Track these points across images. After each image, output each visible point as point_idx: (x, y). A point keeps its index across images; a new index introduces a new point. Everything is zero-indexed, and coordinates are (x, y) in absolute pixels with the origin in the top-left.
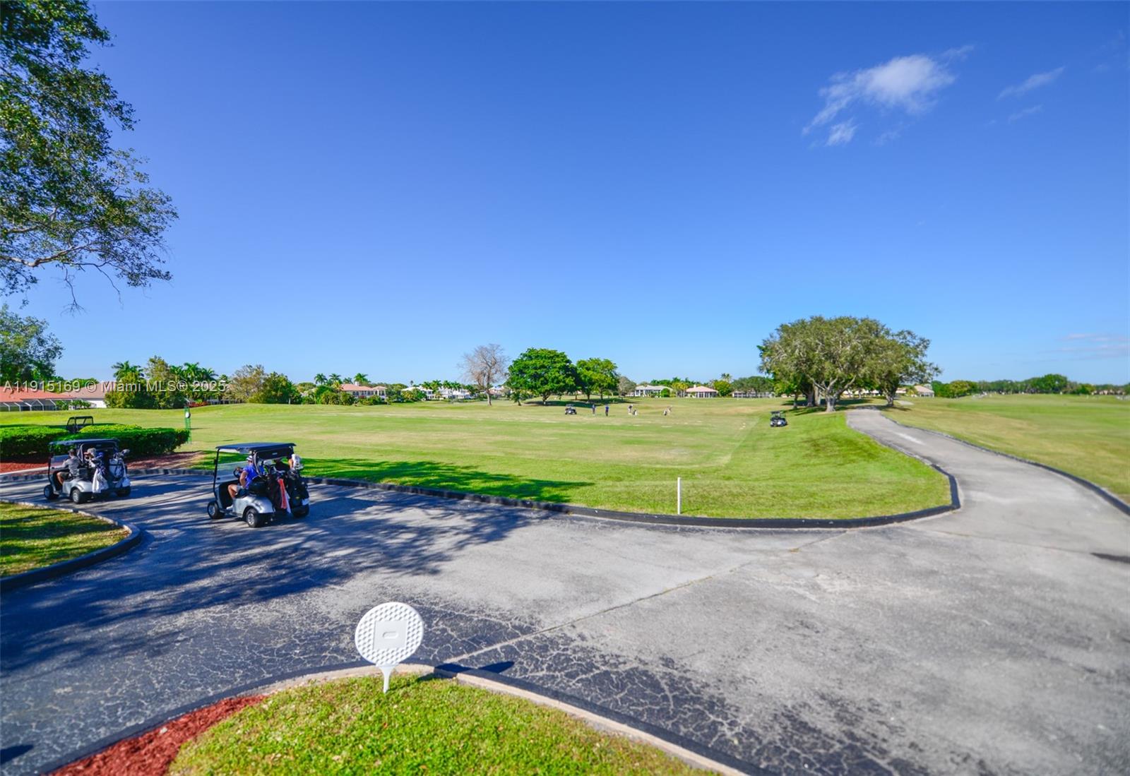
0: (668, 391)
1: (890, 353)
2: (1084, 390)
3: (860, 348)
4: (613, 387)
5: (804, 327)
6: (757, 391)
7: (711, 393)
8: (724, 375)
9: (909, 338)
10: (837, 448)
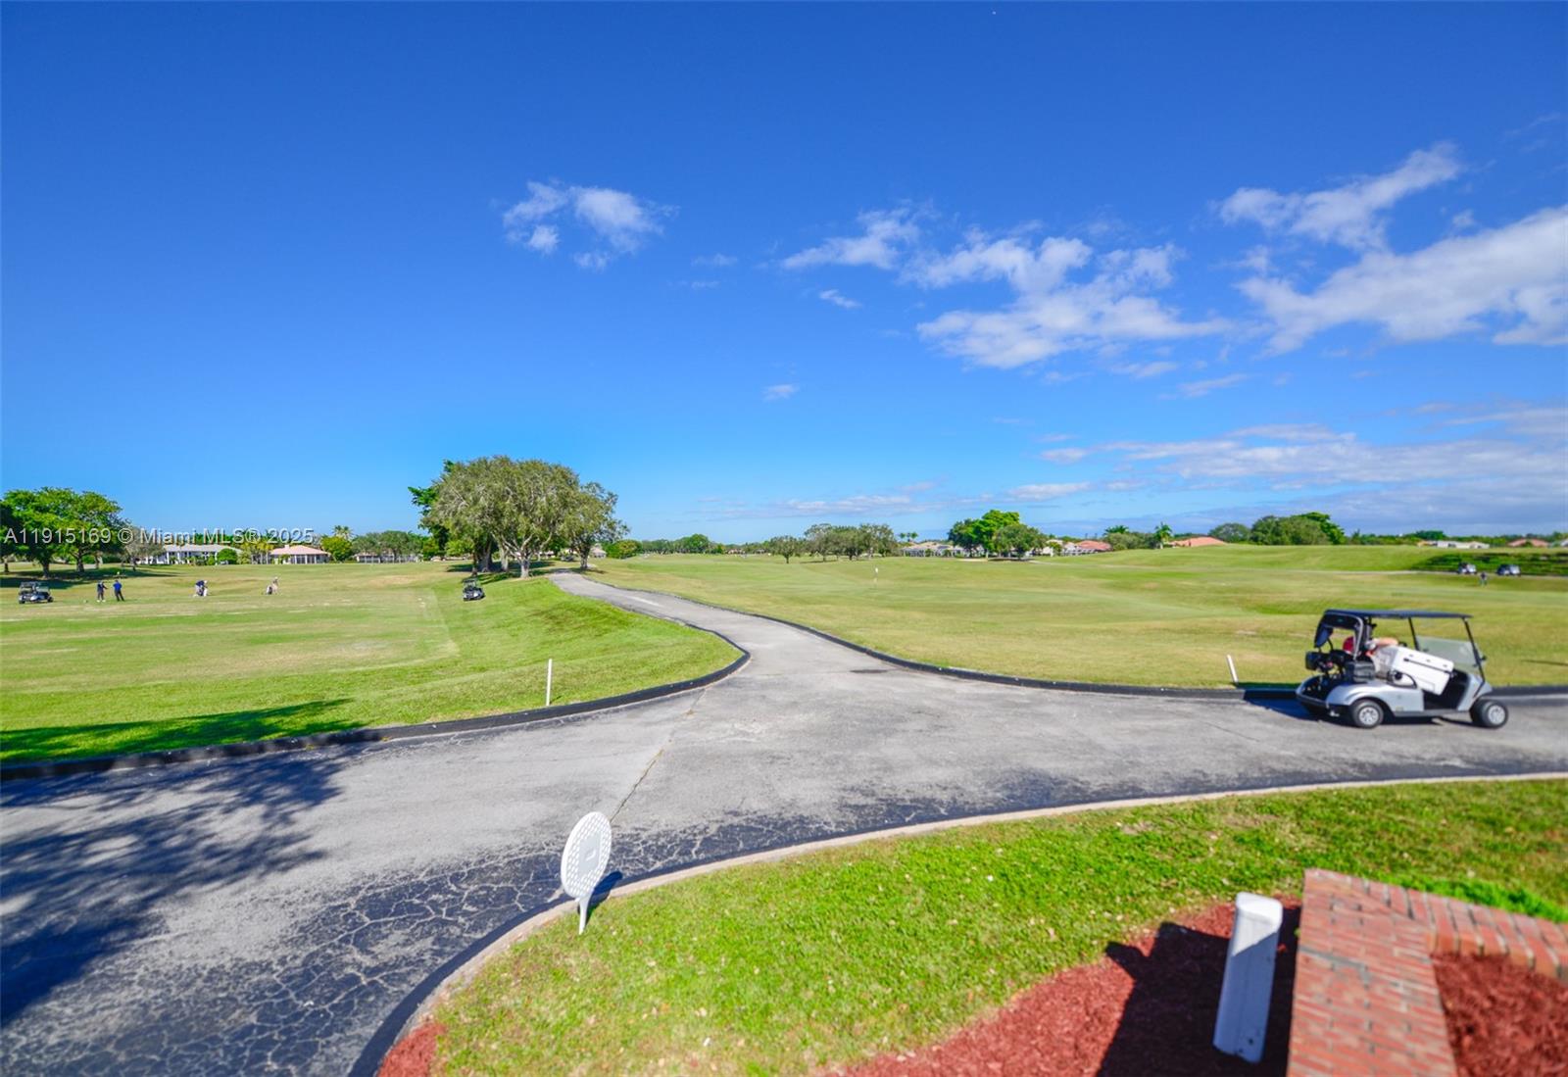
0: (234, 554)
1: (586, 507)
2: (719, 550)
3: (555, 499)
4: (113, 549)
5: (488, 468)
6: (397, 552)
7: (318, 556)
8: (339, 528)
9: (598, 491)
10: (581, 619)
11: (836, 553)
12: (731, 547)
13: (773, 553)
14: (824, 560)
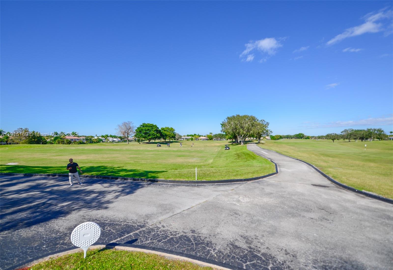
0: (193, 138)
1: (258, 126)
2: (308, 138)
3: (250, 125)
4: (174, 137)
5: (234, 118)
6: (221, 138)
7: (206, 139)
8: (210, 133)
9: (264, 122)
10: (245, 156)
11: (355, 139)
12: (313, 137)
13: (328, 139)
14: (350, 141)
